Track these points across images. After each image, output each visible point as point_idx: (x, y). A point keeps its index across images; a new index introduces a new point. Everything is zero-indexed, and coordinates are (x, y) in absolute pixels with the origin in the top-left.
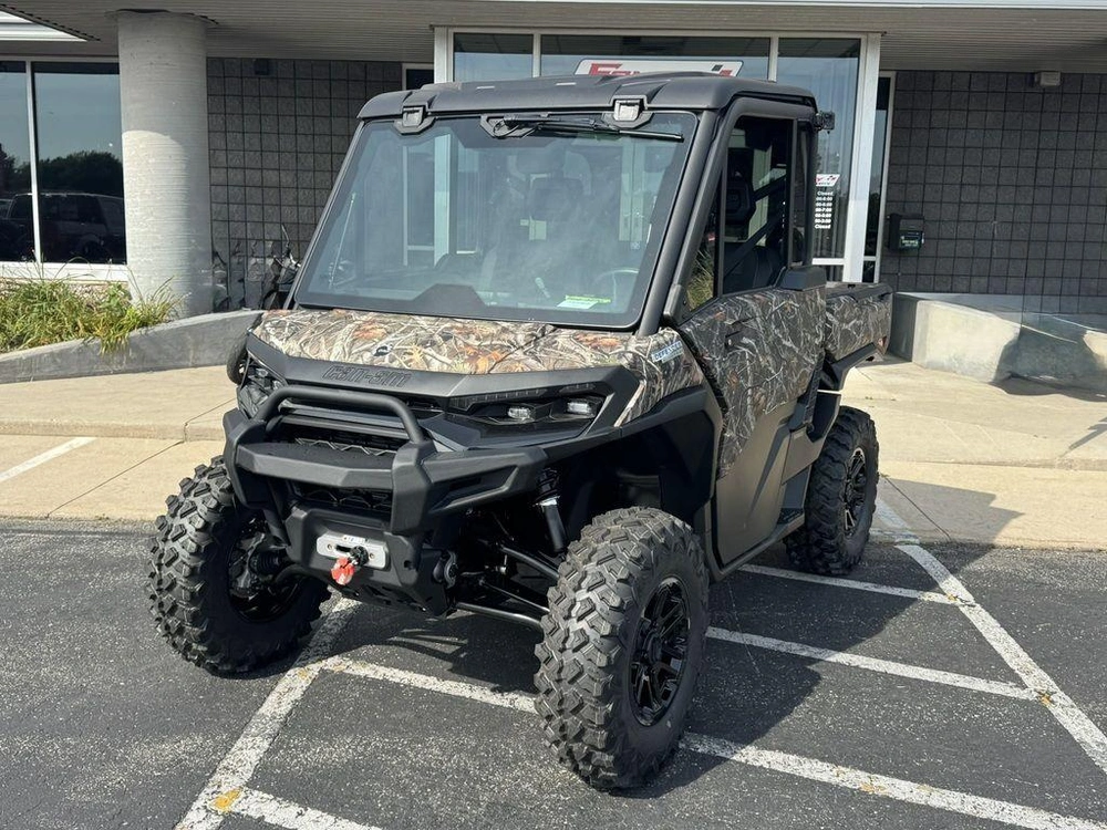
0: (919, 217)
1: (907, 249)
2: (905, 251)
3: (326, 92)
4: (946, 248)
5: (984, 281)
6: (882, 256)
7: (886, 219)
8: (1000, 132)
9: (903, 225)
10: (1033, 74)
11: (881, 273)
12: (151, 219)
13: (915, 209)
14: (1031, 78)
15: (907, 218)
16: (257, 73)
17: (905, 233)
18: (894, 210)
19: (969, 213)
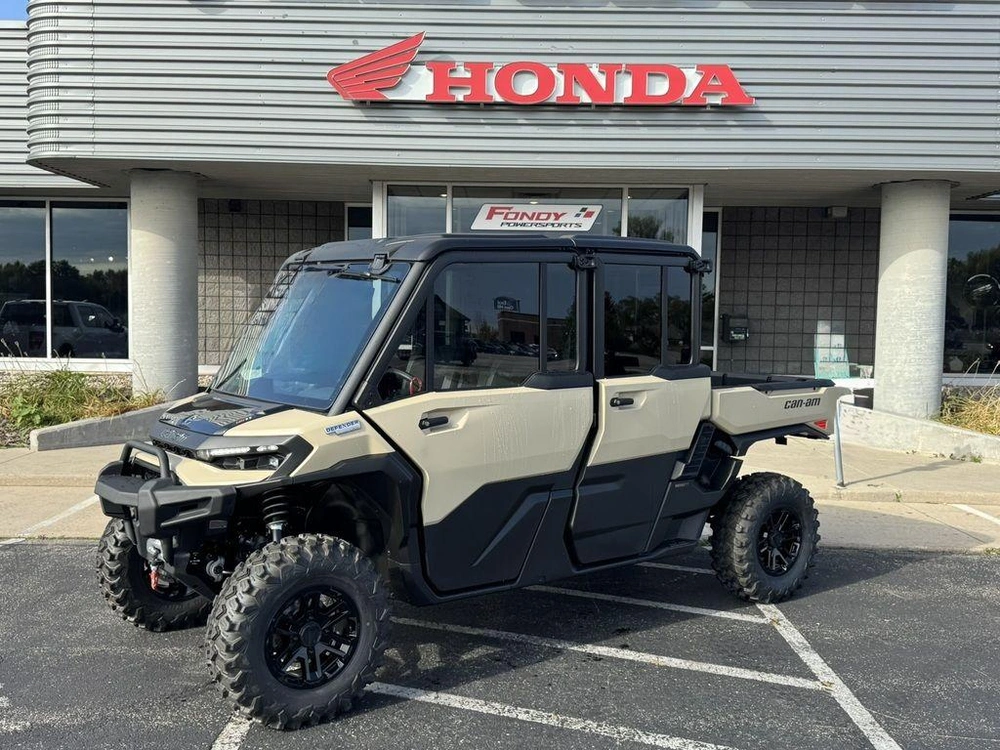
0: (744, 317)
1: (737, 341)
2: (734, 343)
3: (285, 225)
4: (767, 340)
5: (798, 365)
6: (719, 346)
7: (720, 318)
8: (804, 252)
9: (733, 322)
10: (826, 209)
11: (718, 360)
12: (153, 324)
13: (741, 310)
14: (825, 212)
15: (735, 317)
16: (231, 210)
17: (734, 329)
18: (725, 311)
19: (783, 313)
